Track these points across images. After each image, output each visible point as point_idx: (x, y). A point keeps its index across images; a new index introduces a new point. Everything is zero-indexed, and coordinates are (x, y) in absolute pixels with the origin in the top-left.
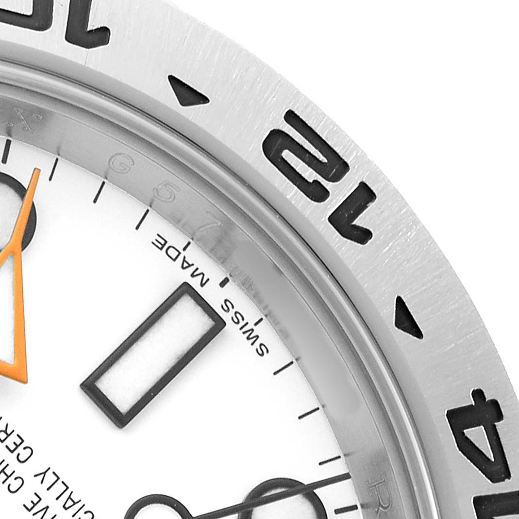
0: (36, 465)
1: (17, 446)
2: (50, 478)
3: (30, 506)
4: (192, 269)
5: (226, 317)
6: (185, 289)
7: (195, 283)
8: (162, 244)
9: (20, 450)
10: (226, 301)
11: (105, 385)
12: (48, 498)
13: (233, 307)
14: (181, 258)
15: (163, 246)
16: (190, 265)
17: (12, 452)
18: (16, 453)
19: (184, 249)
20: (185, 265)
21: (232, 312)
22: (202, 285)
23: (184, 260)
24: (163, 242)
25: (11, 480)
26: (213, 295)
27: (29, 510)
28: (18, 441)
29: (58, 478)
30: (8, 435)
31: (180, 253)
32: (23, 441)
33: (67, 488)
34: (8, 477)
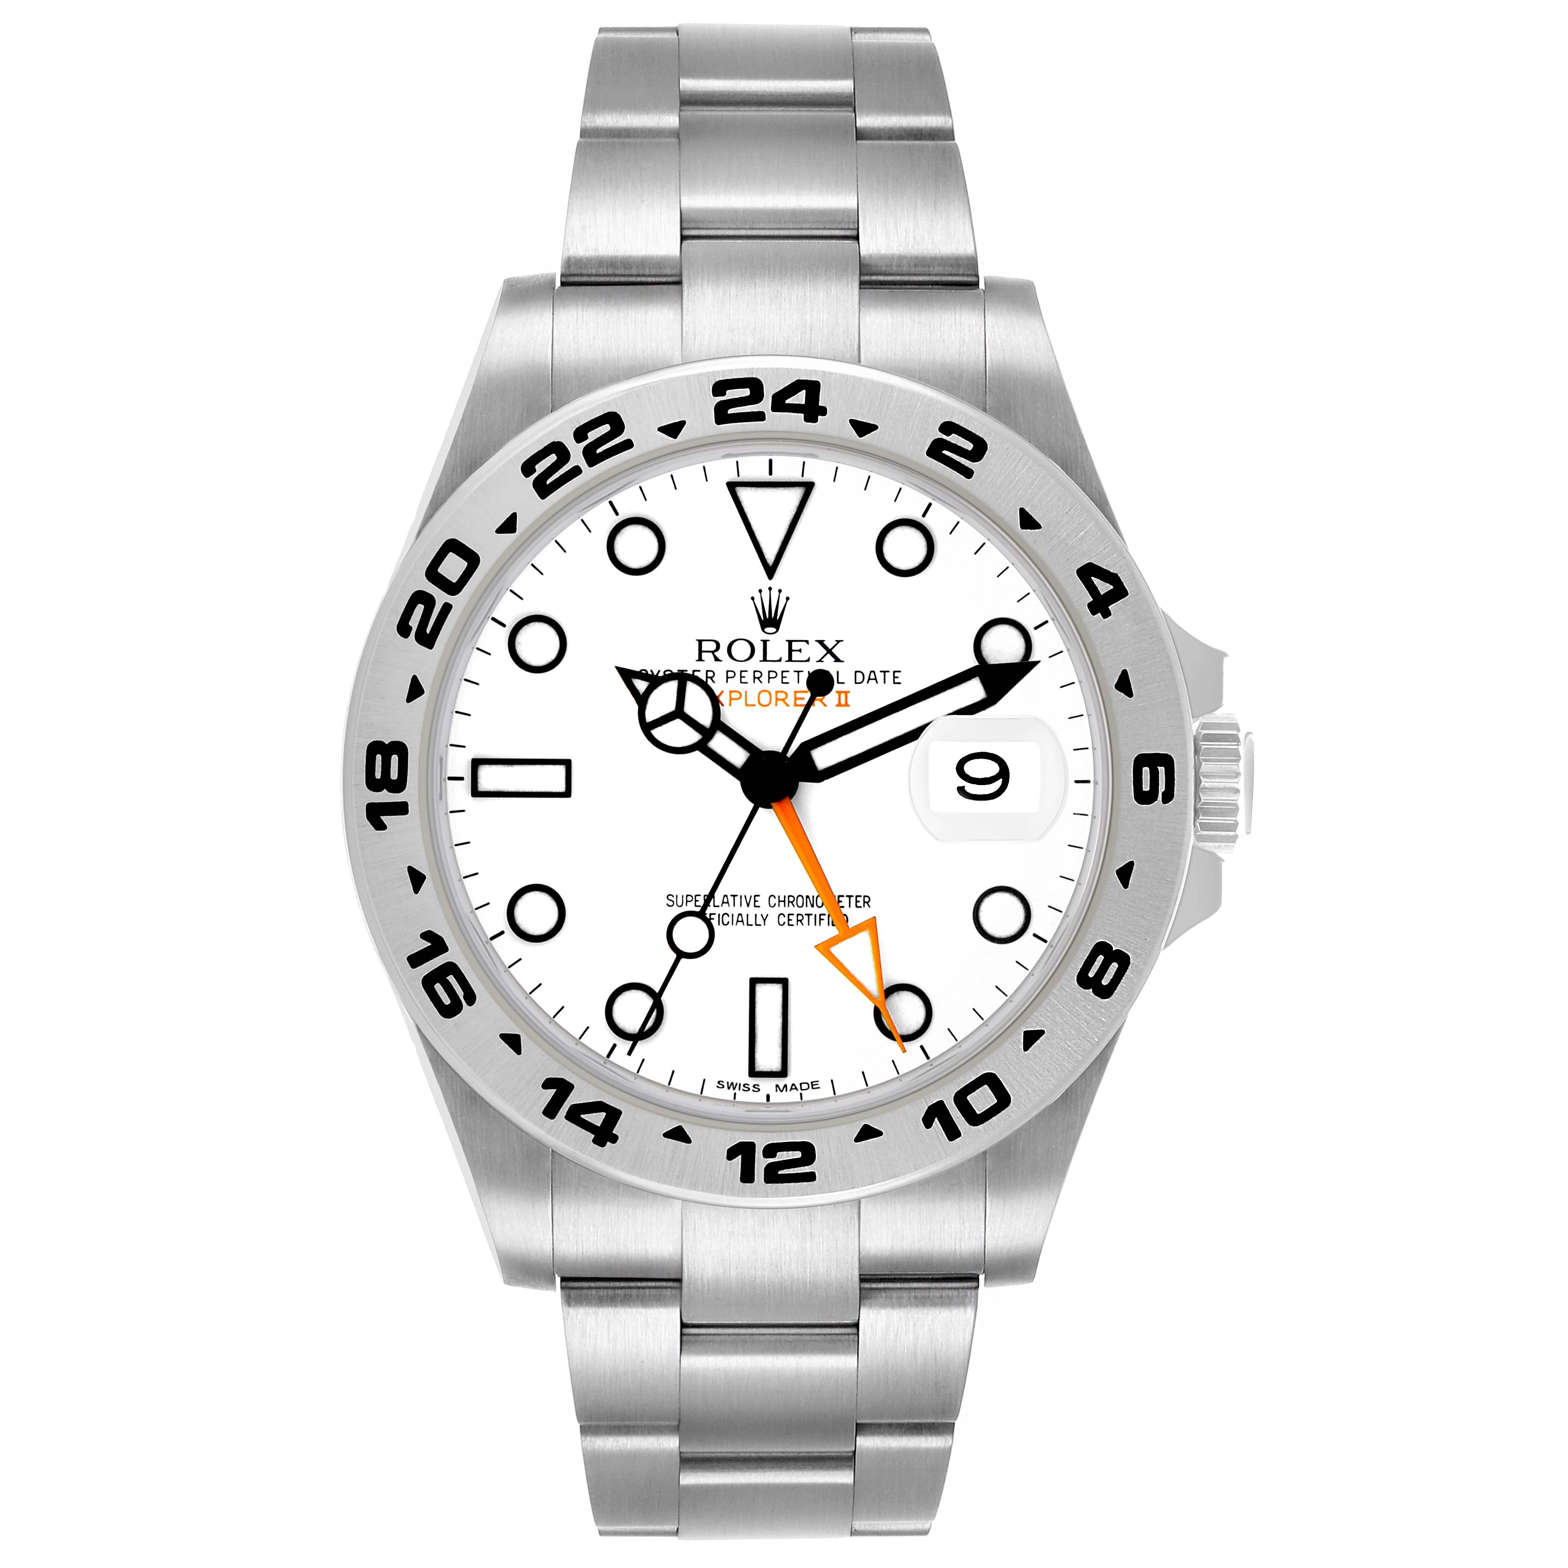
0: (772, 920)
1: (789, 920)
2: (760, 921)
3: (757, 898)
4: (789, 1088)
5: (752, 1081)
6: (783, 1072)
7: (781, 1082)
8: (813, 1085)
9: (786, 919)
10: (759, 1090)
11: (777, 989)
12: (751, 911)
13: (753, 1091)
14: (798, 1087)
15: (812, 1085)
16: (792, 1089)
17: (789, 915)
18: (786, 916)
19: (801, 1094)
20: (794, 1087)
21: (751, 1088)
22: (777, 1086)
23: (796, 1088)
24: (814, 1087)
25: (776, 901)
26: (767, 1085)
27: (755, 896)
28: (791, 923)
29: (756, 925)
30: (798, 920)
31: (801, 1089)
32: (789, 925)
33: (748, 925)
34: (779, 901)
